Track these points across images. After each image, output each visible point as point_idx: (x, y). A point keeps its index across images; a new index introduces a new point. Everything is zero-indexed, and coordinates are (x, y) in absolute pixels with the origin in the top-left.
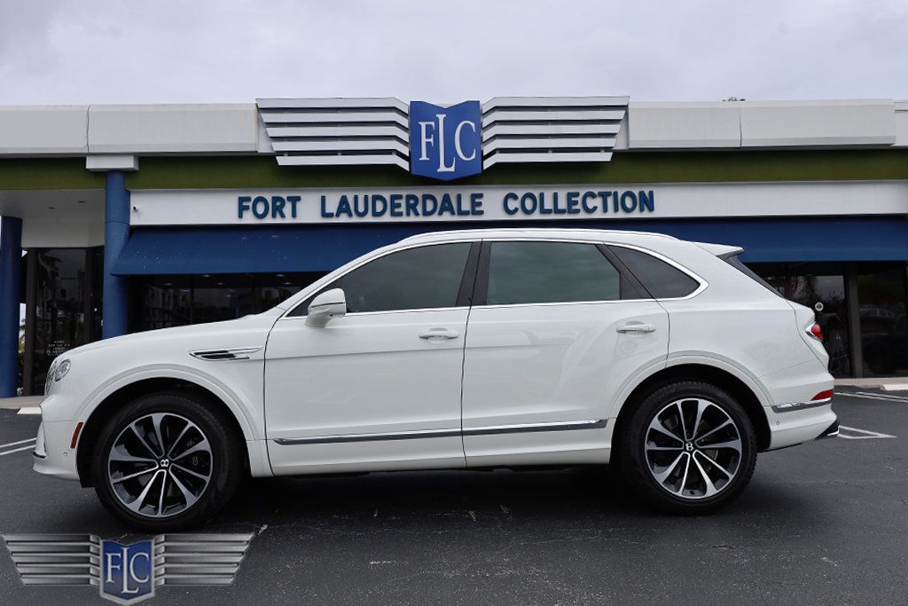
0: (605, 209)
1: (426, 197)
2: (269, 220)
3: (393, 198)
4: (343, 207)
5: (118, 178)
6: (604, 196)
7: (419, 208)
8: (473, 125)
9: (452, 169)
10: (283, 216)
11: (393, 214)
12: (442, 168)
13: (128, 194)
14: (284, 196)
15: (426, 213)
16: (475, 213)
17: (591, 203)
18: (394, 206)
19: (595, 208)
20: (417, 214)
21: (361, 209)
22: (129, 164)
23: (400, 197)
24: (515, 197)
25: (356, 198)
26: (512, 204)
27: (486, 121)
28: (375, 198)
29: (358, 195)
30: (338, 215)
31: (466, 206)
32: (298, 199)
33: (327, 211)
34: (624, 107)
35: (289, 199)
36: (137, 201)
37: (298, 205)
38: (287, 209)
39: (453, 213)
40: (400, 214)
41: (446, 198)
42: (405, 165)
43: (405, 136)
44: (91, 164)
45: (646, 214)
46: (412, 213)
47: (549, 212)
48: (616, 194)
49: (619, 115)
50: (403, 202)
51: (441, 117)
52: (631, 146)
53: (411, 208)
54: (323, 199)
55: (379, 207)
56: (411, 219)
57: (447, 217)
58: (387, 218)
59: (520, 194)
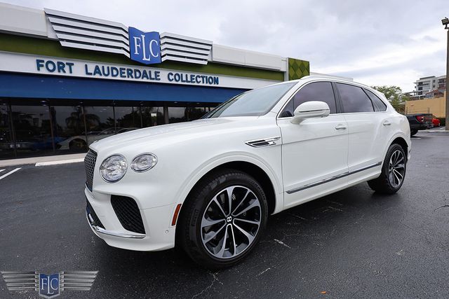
1: (136, 70)
2: (56, 73)
3: (121, 69)
4: (97, 70)
6: (203, 77)
7: (133, 75)
8: (156, 42)
9: (149, 60)
10: (64, 72)
11: (121, 76)
12: (145, 59)
14: (65, 62)
15: (136, 77)
16: (157, 79)
17: (199, 79)
18: (122, 73)
19: (200, 81)
20: (132, 77)
21: (106, 73)
23: (125, 69)
24: (172, 74)
25: (103, 67)
26: (171, 77)
27: (162, 41)
28: (113, 68)
30: (94, 74)
31: (153, 76)
32: (73, 64)
33: (89, 72)
34: (211, 45)
35: (67, 64)
37: (72, 67)
38: (67, 68)
39: (148, 78)
40: (125, 77)
42: (128, 55)
43: (128, 42)
45: (216, 85)
46: (130, 77)
47: (184, 81)
48: (207, 77)
49: (209, 48)
50: (126, 71)
52: (214, 60)
53: (130, 75)
54: (86, 66)
55: (115, 73)
56: (130, 79)
57: (145, 80)
58: (119, 78)
59: (174, 73)
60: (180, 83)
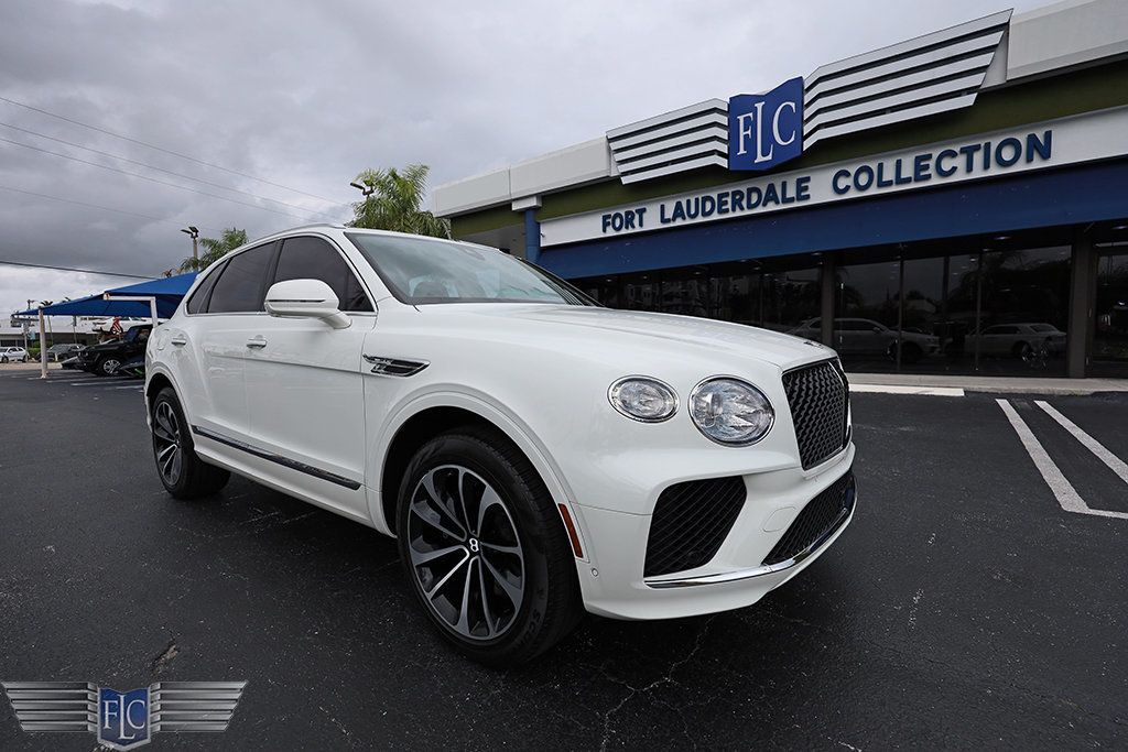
0: (969, 169)
1: (750, 191)
2: (624, 231)
3: (720, 196)
4: (678, 212)
5: (531, 213)
6: (969, 152)
7: (744, 203)
8: (793, 105)
9: (769, 157)
10: (633, 226)
11: (720, 212)
12: (760, 159)
13: (539, 224)
14: (633, 209)
15: (750, 206)
16: (800, 198)
17: (947, 165)
18: (722, 204)
19: (954, 169)
20: (742, 209)
21: (693, 212)
22: (533, 203)
23: (727, 195)
24: (847, 174)
25: (688, 202)
26: (842, 183)
27: (807, 98)
28: (705, 199)
29: (689, 199)
30: (674, 219)
32: (644, 210)
33: (666, 217)
34: (1004, 27)
35: (637, 211)
36: (544, 230)
37: (645, 215)
38: (636, 222)
39: (777, 203)
40: (727, 211)
41: (771, 188)
42: (724, 163)
43: (724, 134)
44: (515, 207)
45: (1037, 165)
46: (737, 208)
47: (889, 183)
48: (988, 146)
49: (995, 39)
50: (729, 199)
51: (759, 106)
53: (737, 204)
54: (662, 207)
55: (708, 206)
56: (738, 213)
57: (771, 207)
58: (715, 216)
59: (852, 170)
60: (874, 191)
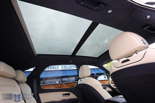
16: (57, 69)
41: (54, 67)
46: (48, 69)
47: (67, 68)
59: (64, 66)
